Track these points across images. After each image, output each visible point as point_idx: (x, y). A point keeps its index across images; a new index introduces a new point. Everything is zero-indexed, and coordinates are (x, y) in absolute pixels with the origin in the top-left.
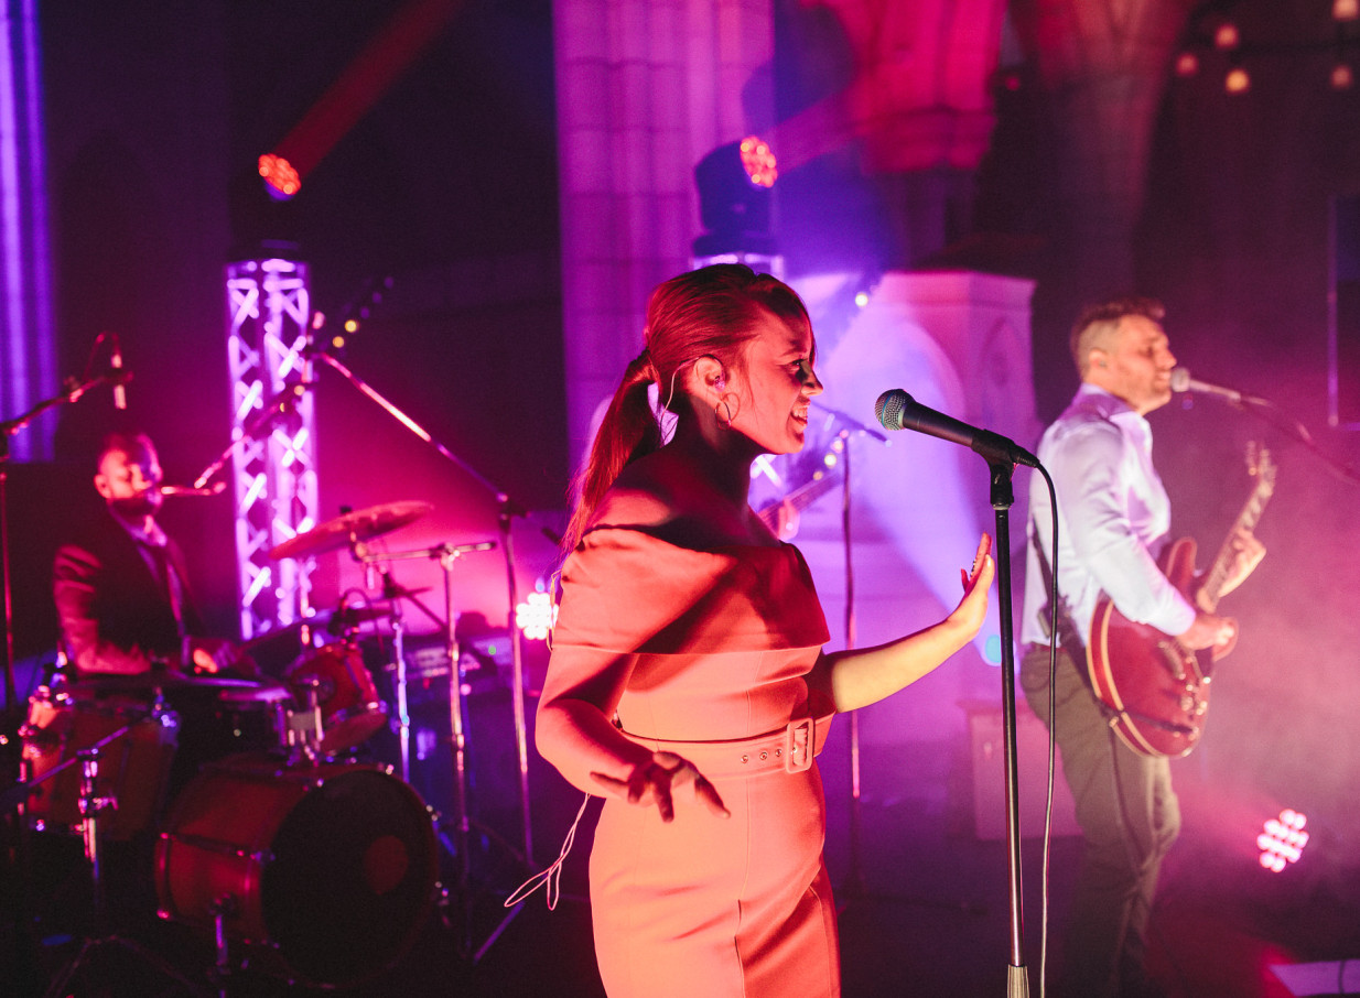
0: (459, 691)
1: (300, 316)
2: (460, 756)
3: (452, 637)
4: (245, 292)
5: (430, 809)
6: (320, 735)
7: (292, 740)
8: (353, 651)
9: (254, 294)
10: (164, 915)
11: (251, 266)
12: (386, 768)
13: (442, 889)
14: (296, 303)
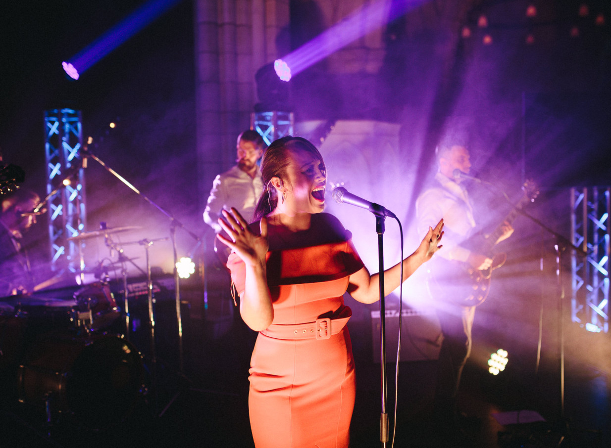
0: (152, 301)
1: (79, 134)
2: (153, 330)
3: (149, 279)
4: (53, 123)
5: (140, 353)
6: (91, 322)
7: (79, 324)
8: (106, 285)
9: (57, 124)
10: (22, 401)
11: (56, 111)
12: (121, 336)
13: (145, 388)
14: (76, 128)
